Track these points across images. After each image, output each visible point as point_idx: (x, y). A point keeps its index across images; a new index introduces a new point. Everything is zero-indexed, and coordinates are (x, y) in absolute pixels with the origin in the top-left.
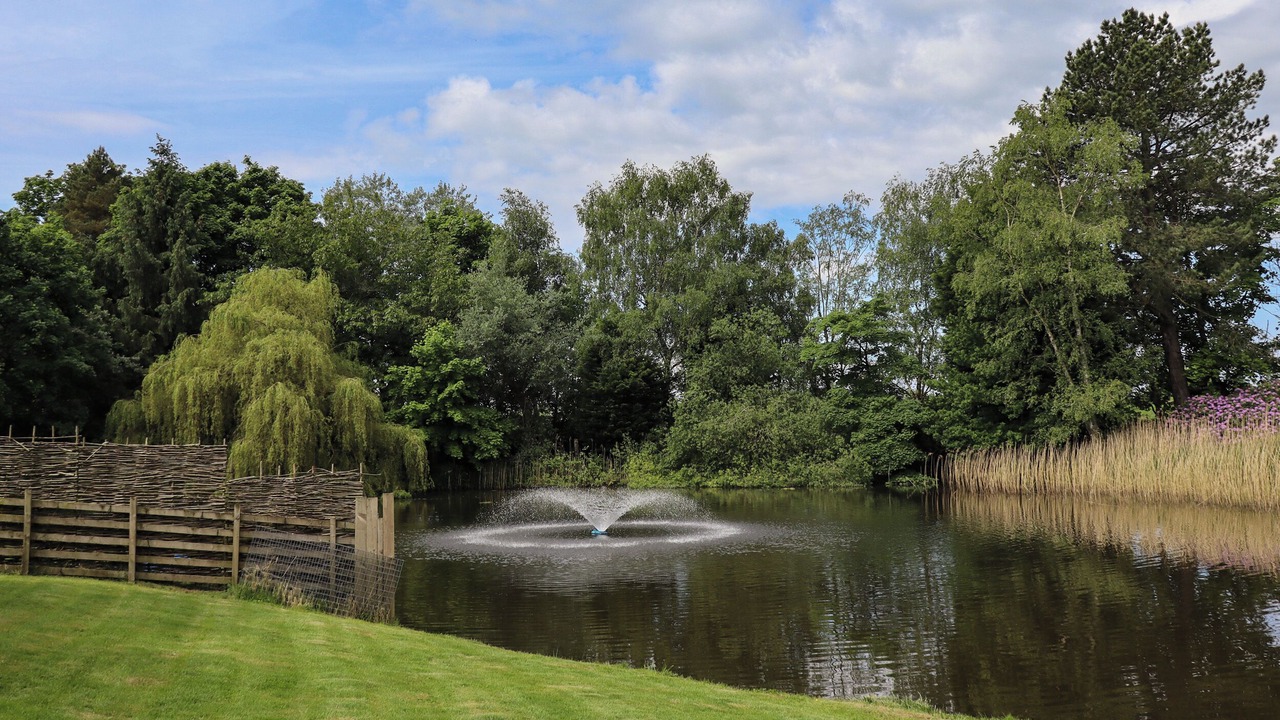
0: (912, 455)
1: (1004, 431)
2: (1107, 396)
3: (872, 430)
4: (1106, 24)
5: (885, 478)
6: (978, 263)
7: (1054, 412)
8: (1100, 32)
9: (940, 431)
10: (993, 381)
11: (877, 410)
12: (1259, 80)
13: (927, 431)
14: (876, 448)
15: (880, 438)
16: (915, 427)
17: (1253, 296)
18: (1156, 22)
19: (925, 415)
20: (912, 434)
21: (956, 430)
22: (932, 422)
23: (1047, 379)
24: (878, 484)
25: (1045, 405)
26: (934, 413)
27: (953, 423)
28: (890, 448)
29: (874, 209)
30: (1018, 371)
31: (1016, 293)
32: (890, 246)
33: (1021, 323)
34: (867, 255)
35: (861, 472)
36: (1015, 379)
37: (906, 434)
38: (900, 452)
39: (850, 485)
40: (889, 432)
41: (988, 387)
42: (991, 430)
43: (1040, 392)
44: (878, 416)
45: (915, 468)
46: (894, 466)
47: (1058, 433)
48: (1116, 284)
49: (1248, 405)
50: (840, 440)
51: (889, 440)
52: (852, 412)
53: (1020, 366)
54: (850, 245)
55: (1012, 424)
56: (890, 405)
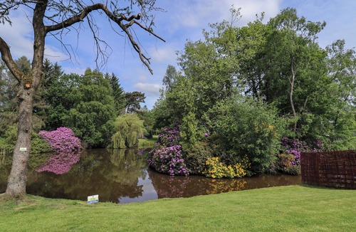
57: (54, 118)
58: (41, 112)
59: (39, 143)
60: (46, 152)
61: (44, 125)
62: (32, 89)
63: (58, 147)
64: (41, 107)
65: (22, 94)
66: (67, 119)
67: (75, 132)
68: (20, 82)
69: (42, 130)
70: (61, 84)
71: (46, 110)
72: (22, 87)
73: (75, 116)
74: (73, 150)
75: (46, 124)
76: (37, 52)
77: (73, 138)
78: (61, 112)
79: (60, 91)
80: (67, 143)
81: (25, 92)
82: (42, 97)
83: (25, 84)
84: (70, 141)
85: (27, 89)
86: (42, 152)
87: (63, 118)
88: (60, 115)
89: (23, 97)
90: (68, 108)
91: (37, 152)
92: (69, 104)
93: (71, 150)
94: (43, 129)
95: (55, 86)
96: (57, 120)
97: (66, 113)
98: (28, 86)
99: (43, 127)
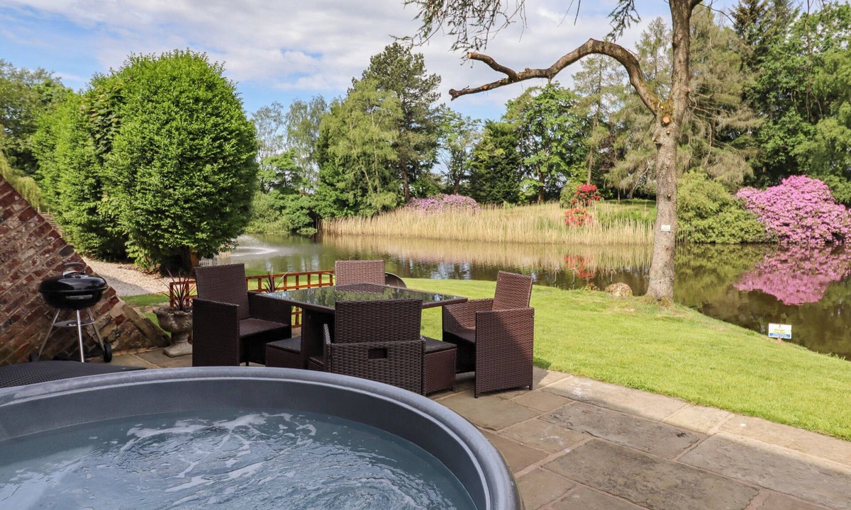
0: (308, 220)
1: (347, 210)
2: (388, 198)
3: (291, 209)
4: (387, 47)
5: (297, 229)
6: (341, 143)
7: (368, 204)
8: (384, 50)
9: (320, 210)
10: (343, 191)
11: (292, 200)
12: (439, 79)
13: (314, 210)
14: (294, 217)
15: (294, 212)
16: (309, 208)
17: (433, 161)
18: (405, 50)
19: (313, 203)
20: (308, 211)
21: (328, 210)
22: (316, 206)
23: (365, 191)
24: (294, 231)
25: (364, 201)
26: (317, 203)
27: (326, 206)
28: (299, 217)
29: (286, 111)
30: (354, 187)
31: (355, 156)
32: (293, 128)
33: (357, 168)
34: (282, 130)
35: (288, 227)
36: (352, 190)
37: (304, 211)
38: (303, 218)
39: (284, 232)
40: (298, 210)
41: (341, 193)
42: (342, 210)
43: (363, 196)
44: (293, 203)
45: (309, 225)
46: (301, 224)
47: (369, 212)
48: (393, 156)
49: (433, 203)
50: (278, 213)
51: (298, 213)
52: (282, 201)
53: (354, 185)
54: (274, 125)
55: (350, 208)
56: (298, 199)
57: (776, 152)
58: (741, 140)
59: (737, 218)
60: (754, 243)
61: (750, 171)
62: (673, 125)
63: (785, 230)
64: (742, 124)
65: (658, 136)
66: (809, 153)
67: (833, 189)
68: (655, 116)
69: (745, 185)
70: (793, 48)
71: (756, 132)
72: (658, 124)
73: (834, 140)
74: (828, 243)
75: (756, 169)
76: (677, 54)
77: (826, 207)
78: (793, 132)
79: (791, 71)
80: (808, 222)
81: (664, 130)
82: (744, 97)
83: (662, 118)
84: (818, 215)
85: (665, 125)
86: (744, 243)
87: (799, 149)
88: (790, 141)
89: (661, 140)
90: (815, 117)
91: (732, 240)
92: (816, 107)
93: (821, 243)
94: (747, 182)
95: (776, 59)
96: (782, 157)
97: (807, 133)
98: (666, 120)
99: (746, 177)
